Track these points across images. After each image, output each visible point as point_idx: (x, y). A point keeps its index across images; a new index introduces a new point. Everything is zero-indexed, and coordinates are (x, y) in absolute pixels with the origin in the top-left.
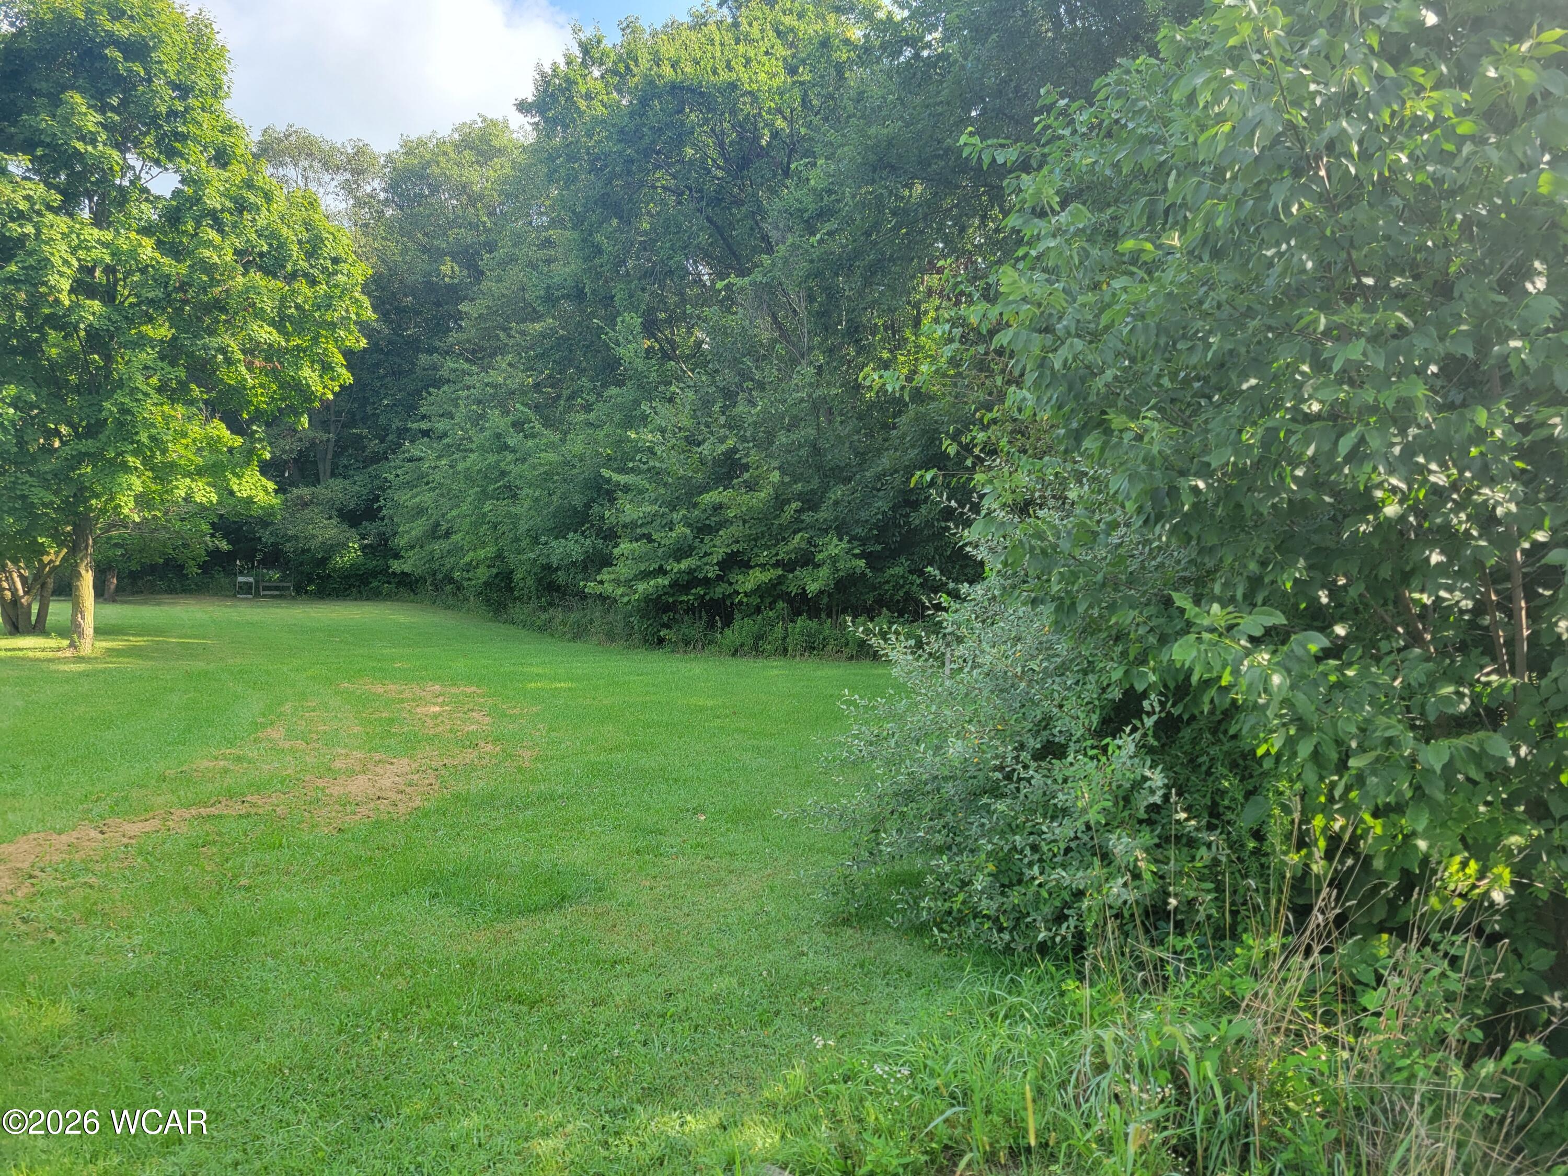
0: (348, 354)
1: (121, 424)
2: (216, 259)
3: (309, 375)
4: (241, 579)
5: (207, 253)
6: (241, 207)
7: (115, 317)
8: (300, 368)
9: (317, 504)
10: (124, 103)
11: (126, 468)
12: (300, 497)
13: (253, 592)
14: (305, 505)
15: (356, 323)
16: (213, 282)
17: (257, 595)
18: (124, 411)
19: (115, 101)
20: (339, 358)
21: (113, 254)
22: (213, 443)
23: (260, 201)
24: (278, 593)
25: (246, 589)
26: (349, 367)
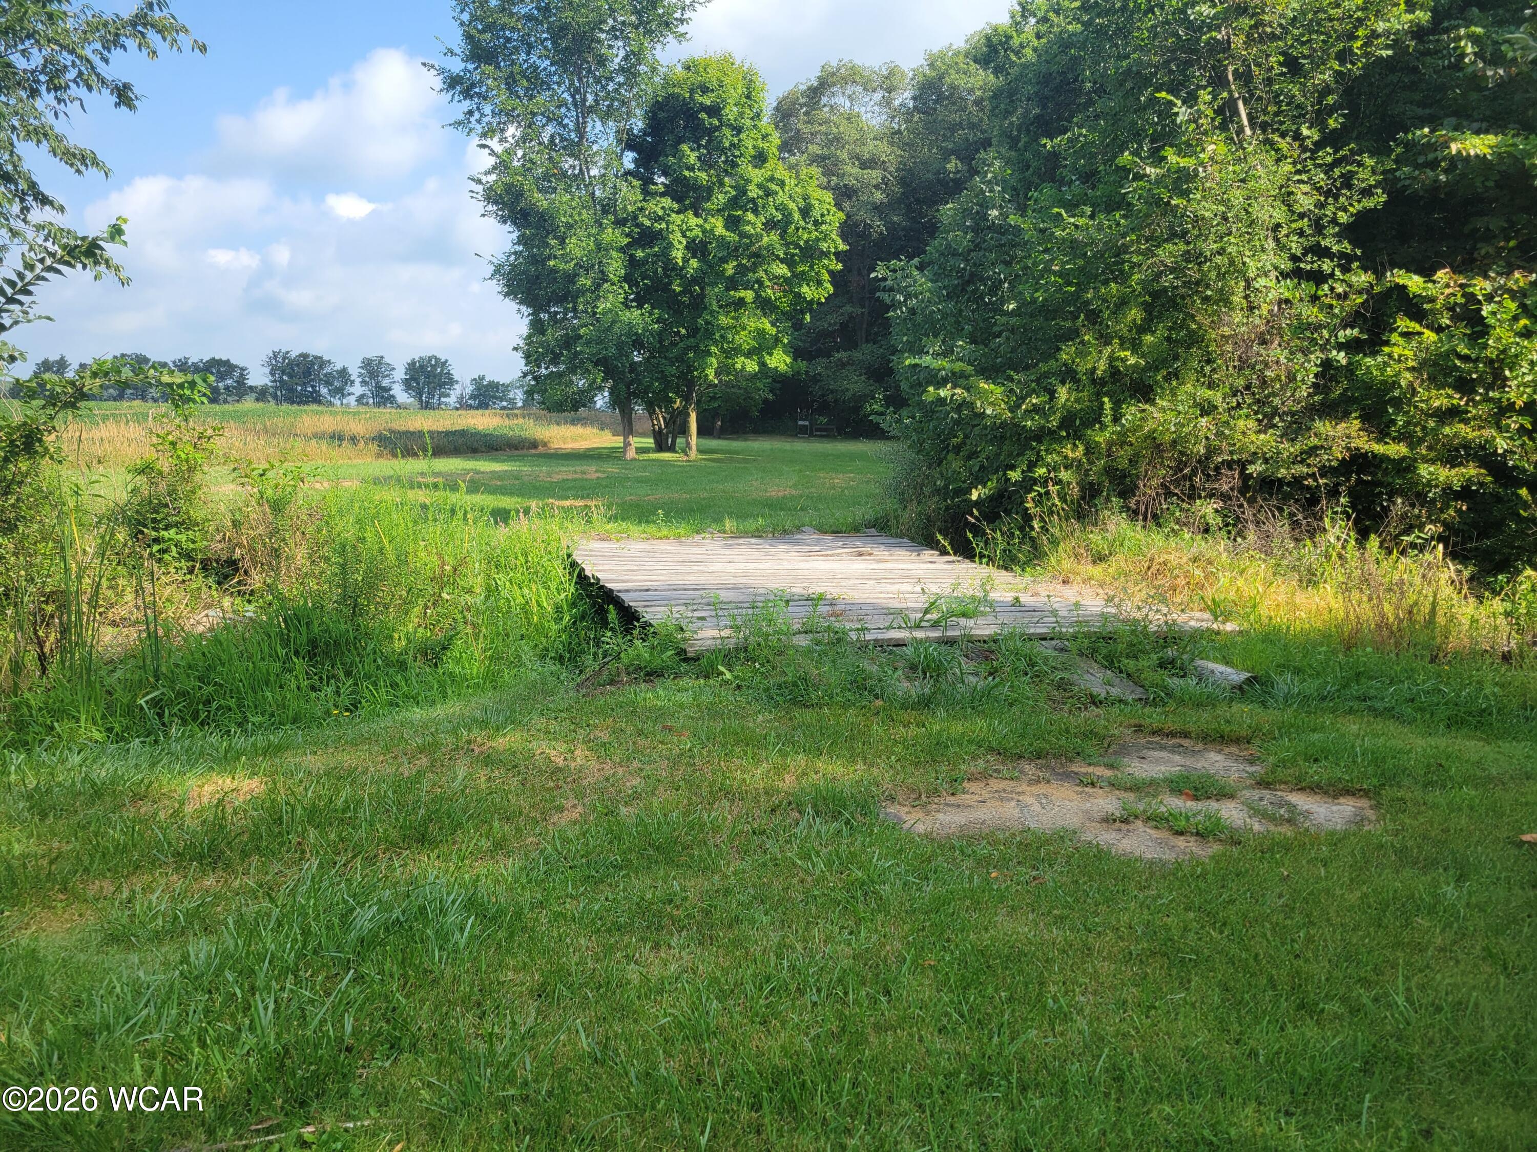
0: (831, 273)
1: (707, 330)
2: (752, 231)
3: (807, 291)
4: (800, 423)
5: (748, 228)
6: (768, 193)
7: (704, 268)
8: (801, 286)
9: (852, 365)
10: (709, 142)
11: (709, 353)
12: (840, 360)
13: (810, 433)
14: (843, 365)
15: (834, 254)
16: (752, 244)
17: (811, 435)
18: (707, 323)
19: (704, 142)
20: (826, 277)
21: (703, 232)
22: (761, 333)
23: (777, 188)
24: (826, 434)
25: (803, 430)
26: (831, 283)
